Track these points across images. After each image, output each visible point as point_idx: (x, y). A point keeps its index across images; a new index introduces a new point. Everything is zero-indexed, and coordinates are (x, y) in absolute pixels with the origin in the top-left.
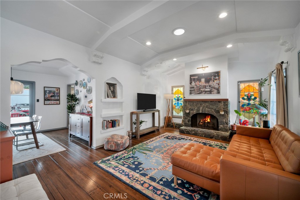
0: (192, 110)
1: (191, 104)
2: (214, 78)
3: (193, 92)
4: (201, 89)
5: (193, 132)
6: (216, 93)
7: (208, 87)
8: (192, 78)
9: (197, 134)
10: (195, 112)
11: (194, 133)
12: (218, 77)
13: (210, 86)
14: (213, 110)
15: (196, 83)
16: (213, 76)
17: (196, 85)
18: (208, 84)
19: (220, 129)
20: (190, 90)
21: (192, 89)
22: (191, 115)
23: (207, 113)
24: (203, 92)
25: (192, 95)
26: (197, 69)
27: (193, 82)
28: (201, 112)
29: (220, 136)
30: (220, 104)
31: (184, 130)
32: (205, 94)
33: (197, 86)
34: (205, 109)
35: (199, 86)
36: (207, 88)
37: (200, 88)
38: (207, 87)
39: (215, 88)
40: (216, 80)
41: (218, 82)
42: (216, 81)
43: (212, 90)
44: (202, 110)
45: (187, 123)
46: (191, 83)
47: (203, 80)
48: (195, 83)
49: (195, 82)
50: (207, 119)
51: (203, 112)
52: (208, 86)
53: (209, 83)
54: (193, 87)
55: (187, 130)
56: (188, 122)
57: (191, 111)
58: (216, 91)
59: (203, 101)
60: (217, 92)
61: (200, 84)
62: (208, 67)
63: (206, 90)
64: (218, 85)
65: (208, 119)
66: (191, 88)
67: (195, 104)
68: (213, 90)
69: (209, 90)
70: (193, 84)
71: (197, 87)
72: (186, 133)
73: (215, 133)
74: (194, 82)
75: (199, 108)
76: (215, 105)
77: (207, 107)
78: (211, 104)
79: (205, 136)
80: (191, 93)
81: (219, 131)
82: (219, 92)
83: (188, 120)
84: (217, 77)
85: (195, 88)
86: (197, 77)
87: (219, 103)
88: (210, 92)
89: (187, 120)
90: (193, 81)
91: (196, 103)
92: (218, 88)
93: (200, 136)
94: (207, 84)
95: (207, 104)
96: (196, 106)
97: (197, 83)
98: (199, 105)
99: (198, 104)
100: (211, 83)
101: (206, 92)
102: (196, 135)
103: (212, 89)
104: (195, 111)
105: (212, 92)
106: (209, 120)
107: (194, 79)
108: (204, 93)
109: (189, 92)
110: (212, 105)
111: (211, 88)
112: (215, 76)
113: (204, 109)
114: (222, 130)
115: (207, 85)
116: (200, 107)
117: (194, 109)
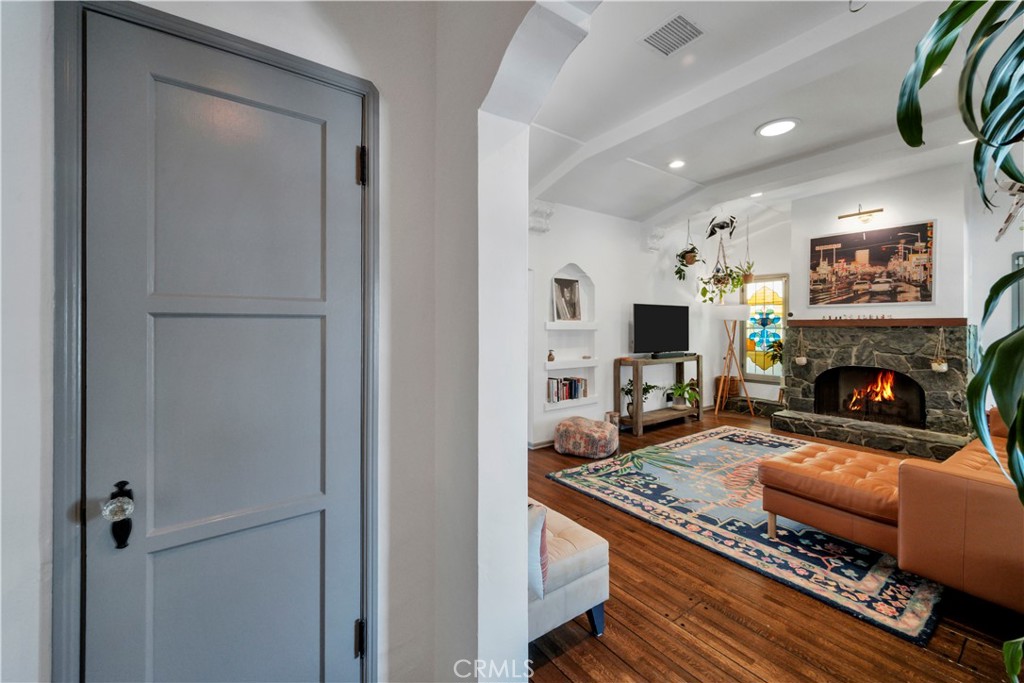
0: (820, 355)
1: (816, 337)
2: (905, 249)
3: (822, 296)
4: (855, 287)
5: (824, 429)
6: (917, 299)
7: (884, 279)
8: (817, 248)
9: (836, 435)
10: (830, 363)
11: (826, 433)
12: (924, 244)
13: (889, 275)
14: (903, 357)
15: (835, 265)
16: (903, 241)
17: (835, 273)
18: (883, 268)
19: (932, 424)
20: (812, 291)
21: (821, 287)
22: (815, 374)
23: (876, 366)
24: (864, 294)
25: (821, 305)
26: (840, 218)
27: (822, 263)
28: (853, 365)
29: (930, 445)
30: (933, 336)
31: (788, 420)
32: (869, 302)
33: (837, 275)
34: (871, 353)
35: (847, 277)
36: (878, 283)
37: (851, 284)
38: (877, 280)
39: (909, 282)
40: (916, 252)
41: (923, 262)
42: (913, 258)
43: (899, 289)
44: (857, 357)
45: (801, 397)
46: (814, 267)
47: (863, 255)
48: (832, 265)
49: (830, 263)
50: (878, 389)
51: (864, 364)
52: (885, 274)
53: (886, 265)
54: (824, 281)
55: (800, 419)
56: (805, 394)
57: (816, 361)
58: (914, 291)
59: (862, 327)
60: (919, 294)
61: (852, 267)
62: (881, 210)
63: (875, 288)
64: (925, 269)
65: (883, 388)
66: (815, 281)
67: (830, 335)
68: (904, 286)
69: (886, 287)
70: (824, 268)
71: (839, 279)
72: (794, 430)
73: (909, 435)
74: (826, 262)
75: (846, 350)
76: (913, 340)
77: (877, 346)
78: (893, 338)
79: (868, 444)
80: (814, 301)
81: (929, 428)
82: (930, 296)
83: (803, 389)
84: (919, 245)
85: (831, 282)
86: (839, 246)
87: (929, 332)
88: (892, 296)
89: (800, 389)
90: (824, 260)
91: (833, 333)
92: (925, 281)
93: (850, 442)
94: (878, 269)
95: (879, 337)
96: (831, 343)
97: (841, 267)
98: (849, 338)
99: (842, 336)
100: (895, 264)
101: (873, 296)
102: (835, 440)
103: (898, 284)
104: (830, 361)
105: (899, 297)
106: (888, 393)
107: (828, 255)
108: (867, 298)
109: (807, 296)
110: (899, 339)
111: (895, 281)
112: (912, 241)
113: (866, 353)
114: (938, 425)
115: (879, 271)
116: (850, 346)
117: (828, 352)
